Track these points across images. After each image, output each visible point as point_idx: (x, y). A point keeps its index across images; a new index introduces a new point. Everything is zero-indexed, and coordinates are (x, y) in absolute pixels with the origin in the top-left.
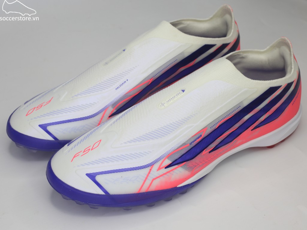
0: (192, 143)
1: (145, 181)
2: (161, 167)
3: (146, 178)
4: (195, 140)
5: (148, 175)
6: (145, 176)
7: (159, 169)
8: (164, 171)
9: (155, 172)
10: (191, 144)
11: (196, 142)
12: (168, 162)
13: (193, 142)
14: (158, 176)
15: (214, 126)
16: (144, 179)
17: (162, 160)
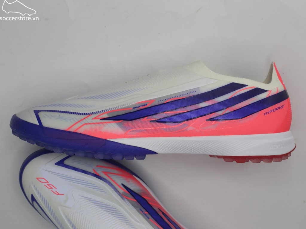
0: (135, 108)
1: (77, 123)
2: (98, 117)
3: (79, 121)
4: (139, 107)
5: (82, 120)
6: (79, 120)
7: (95, 118)
8: (98, 121)
9: (90, 119)
10: (133, 108)
11: (140, 108)
12: (106, 116)
13: (137, 107)
14: (90, 122)
15: (163, 101)
16: (77, 121)
17: (101, 113)
